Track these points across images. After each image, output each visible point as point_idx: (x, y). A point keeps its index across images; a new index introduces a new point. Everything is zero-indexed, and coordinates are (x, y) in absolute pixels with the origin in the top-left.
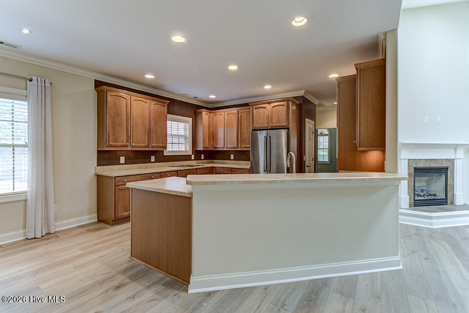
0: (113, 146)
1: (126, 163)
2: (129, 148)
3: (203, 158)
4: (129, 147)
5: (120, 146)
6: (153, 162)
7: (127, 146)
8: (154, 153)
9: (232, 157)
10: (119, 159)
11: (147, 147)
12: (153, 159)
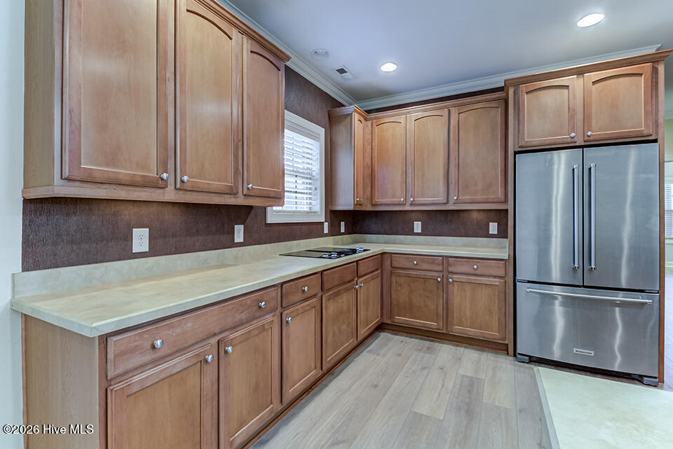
0: (98, 177)
1: (154, 251)
2: (170, 195)
3: (343, 230)
4: (171, 187)
5: (132, 184)
6: (240, 245)
7: (160, 184)
8: (242, 213)
9: (418, 226)
10: (128, 238)
11: (232, 192)
12: (239, 233)
